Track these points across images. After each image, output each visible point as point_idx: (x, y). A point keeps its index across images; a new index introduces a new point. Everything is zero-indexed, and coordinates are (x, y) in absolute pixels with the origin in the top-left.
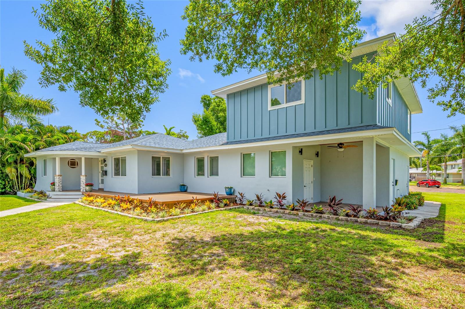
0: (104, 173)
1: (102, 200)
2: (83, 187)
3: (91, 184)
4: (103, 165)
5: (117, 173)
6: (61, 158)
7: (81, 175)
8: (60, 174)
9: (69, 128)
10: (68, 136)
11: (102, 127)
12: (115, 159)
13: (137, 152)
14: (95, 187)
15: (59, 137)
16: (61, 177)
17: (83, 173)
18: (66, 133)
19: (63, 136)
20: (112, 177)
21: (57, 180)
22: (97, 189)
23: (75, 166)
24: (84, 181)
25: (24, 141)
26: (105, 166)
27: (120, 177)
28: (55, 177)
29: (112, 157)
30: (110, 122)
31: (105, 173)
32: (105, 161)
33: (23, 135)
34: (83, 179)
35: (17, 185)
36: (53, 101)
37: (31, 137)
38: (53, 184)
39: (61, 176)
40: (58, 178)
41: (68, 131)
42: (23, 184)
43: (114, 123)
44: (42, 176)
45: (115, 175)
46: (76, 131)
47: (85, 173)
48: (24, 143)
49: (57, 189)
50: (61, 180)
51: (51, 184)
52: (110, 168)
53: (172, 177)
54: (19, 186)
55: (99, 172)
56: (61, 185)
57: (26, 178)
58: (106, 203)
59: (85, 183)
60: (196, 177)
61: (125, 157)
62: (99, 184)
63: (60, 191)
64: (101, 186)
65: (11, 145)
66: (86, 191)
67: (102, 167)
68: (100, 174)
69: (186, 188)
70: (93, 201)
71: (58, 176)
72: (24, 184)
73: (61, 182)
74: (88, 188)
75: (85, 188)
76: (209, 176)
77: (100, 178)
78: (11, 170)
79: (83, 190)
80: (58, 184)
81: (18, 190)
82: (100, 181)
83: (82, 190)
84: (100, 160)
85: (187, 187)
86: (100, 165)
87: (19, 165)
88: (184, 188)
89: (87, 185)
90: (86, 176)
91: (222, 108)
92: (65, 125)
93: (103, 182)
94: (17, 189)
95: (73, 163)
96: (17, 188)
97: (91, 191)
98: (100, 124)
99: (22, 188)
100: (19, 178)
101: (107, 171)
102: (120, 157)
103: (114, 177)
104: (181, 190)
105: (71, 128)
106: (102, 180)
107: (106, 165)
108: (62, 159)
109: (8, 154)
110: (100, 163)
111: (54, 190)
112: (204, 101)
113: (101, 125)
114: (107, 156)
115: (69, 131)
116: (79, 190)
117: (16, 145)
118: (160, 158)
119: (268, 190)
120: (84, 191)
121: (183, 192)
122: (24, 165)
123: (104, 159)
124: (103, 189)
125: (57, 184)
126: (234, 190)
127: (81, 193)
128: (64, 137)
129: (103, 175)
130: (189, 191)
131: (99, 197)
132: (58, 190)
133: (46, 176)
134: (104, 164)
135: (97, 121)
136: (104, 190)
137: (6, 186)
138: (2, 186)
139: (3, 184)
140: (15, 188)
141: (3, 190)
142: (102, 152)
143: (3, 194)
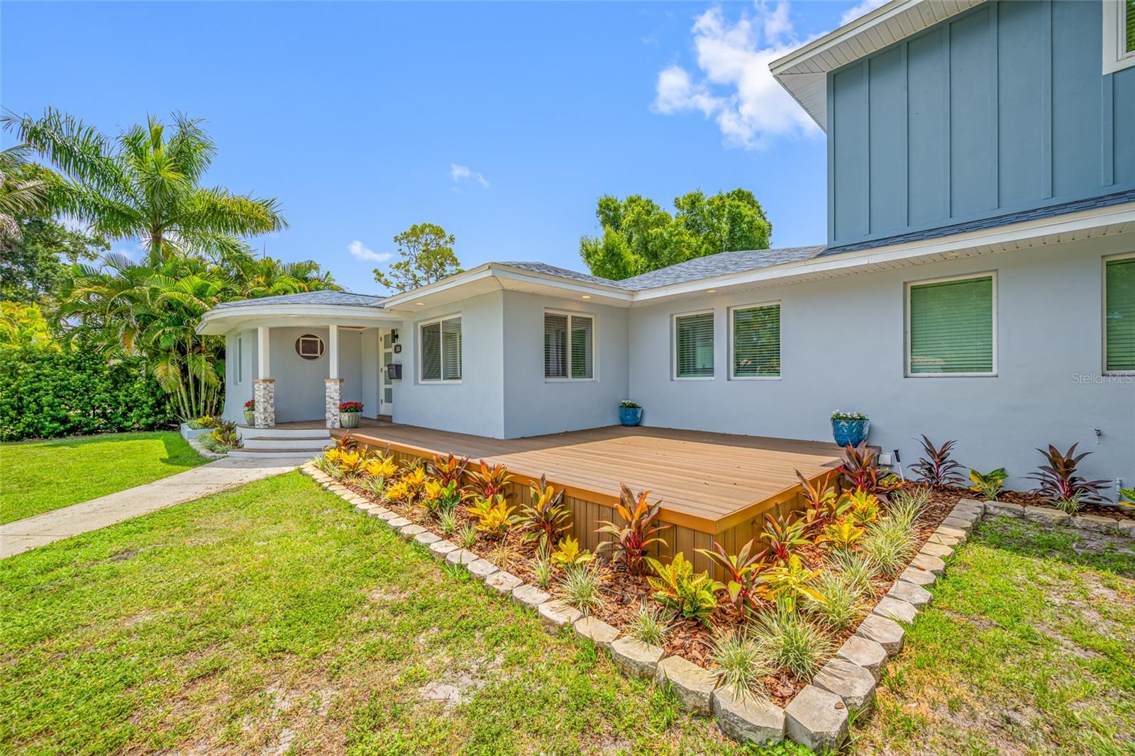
0: (393, 371)
1: (388, 468)
2: (334, 415)
3: (356, 404)
4: (391, 350)
5: (431, 371)
6: (271, 330)
7: (328, 378)
8: (268, 377)
9: (312, 266)
10: (308, 286)
11: (387, 284)
12: (424, 329)
13: (501, 294)
14: (369, 412)
15: (288, 288)
16: (272, 386)
17: (334, 373)
18: (306, 280)
19: (296, 286)
20: (416, 383)
21: (260, 396)
22: (375, 417)
23: (316, 352)
24: (336, 396)
25: (200, 293)
26: (396, 352)
27: (442, 382)
28: (256, 386)
29: (416, 324)
30: (401, 276)
31: (396, 372)
32: (397, 336)
33: (197, 280)
34: (333, 390)
35: (186, 405)
36: (277, 202)
37: (218, 284)
38: (251, 405)
39: (271, 381)
40: (262, 387)
41: (309, 275)
42: (203, 404)
43: (411, 277)
44: (236, 383)
45: (424, 378)
46: (328, 273)
47: (340, 371)
48: (201, 298)
49: (259, 421)
50: (272, 394)
51: (248, 405)
52: (411, 356)
53: (599, 381)
54: (191, 408)
55: (378, 370)
56: (271, 409)
57: (208, 387)
58: (404, 486)
59: (338, 402)
60: (675, 378)
61: (460, 319)
62: (378, 402)
63: (269, 427)
64: (385, 409)
65: (170, 306)
66: (342, 426)
67: (388, 356)
68: (382, 377)
69: (639, 416)
70: (357, 465)
71: (264, 381)
72: (206, 402)
73: (272, 401)
74: (347, 418)
75: (338, 418)
76: (732, 377)
77: (383, 387)
78: (167, 369)
79: (333, 423)
80: (262, 405)
81: (188, 416)
82: (382, 396)
83: (329, 424)
84: (382, 334)
85: (642, 412)
86: (382, 351)
87: (189, 356)
88: (635, 413)
89: (344, 408)
90: (341, 381)
91: (658, 216)
92: (302, 261)
93: (389, 397)
95: (310, 346)
96: (186, 413)
97: (355, 427)
98: (383, 279)
99: (198, 412)
100: (192, 389)
101: (401, 366)
102: (441, 320)
103: (421, 382)
104: (622, 419)
105: (316, 268)
106: (389, 394)
107: (398, 349)
108: (275, 333)
109: (159, 328)
110: (382, 344)
111: (252, 424)
112: (603, 213)
113: (386, 280)
114: (401, 323)
115: (313, 274)
116: (321, 423)
117: (179, 304)
118: (565, 318)
119: (1099, 434)
120: (337, 425)
121: (631, 426)
122: (203, 357)
123: (393, 331)
124: (391, 417)
125: (260, 407)
126: (870, 427)
127: (326, 433)
128: (300, 287)
129: (391, 378)
130: (647, 423)
131: (379, 452)
132: (264, 422)
133: (241, 383)
134: (393, 344)
135: (378, 274)
136: (394, 421)
137: (157, 409)
138: (147, 410)
139: (150, 403)
140: (183, 413)
141: (151, 420)
142: (386, 306)
143: (150, 428)
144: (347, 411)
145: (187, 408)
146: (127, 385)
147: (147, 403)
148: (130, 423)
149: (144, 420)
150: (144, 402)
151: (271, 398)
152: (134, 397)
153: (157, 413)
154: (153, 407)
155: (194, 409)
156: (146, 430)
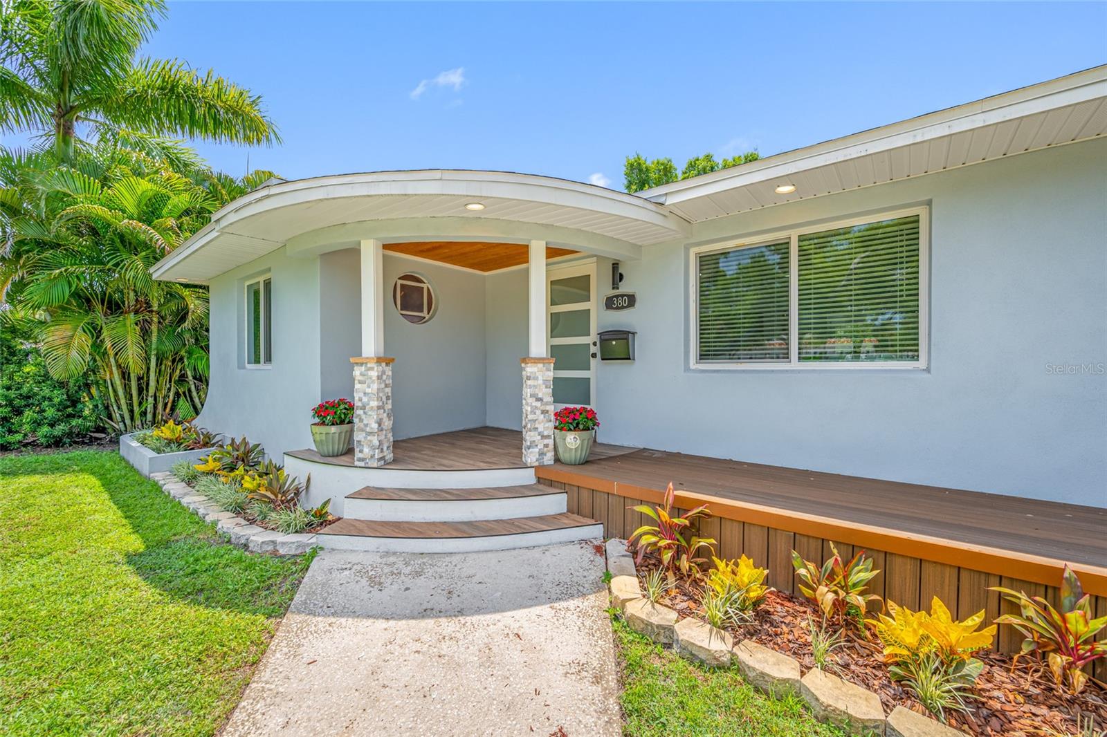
2: (541, 436)
8: (382, 352)
12: (700, 260)
16: (389, 372)
17: (537, 345)
20: (687, 368)
21: (368, 390)
23: (422, 311)
24: (548, 396)
26: (612, 308)
27: (794, 364)
28: (357, 372)
29: (687, 250)
32: (623, 277)
34: (541, 382)
35: (123, 401)
39: (388, 363)
40: (374, 374)
42: (151, 400)
44: (241, 367)
45: (703, 356)
48: (149, 223)
49: (364, 447)
50: (389, 390)
54: (130, 405)
59: (551, 409)
63: (387, 463)
66: (561, 462)
67: (568, 318)
71: (378, 362)
73: (390, 404)
75: (552, 443)
79: (542, 454)
80: (374, 415)
81: (128, 421)
83: (531, 457)
89: (565, 421)
94: (123, 421)
96: (122, 417)
101: (634, 334)
102: (794, 233)
103: (695, 365)
107: (621, 301)
116: (511, 454)
120: (550, 459)
123: (614, 266)
125: (366, 417)
132: (377, 452)
133: (262, 366)
137: (70, 410)
138: (50, 413)
139: (56, 400)
140: (117, 416)
141: (60, 429)
142: (670, 201)
143: (57, 443)
144: (576, 428)
145: (124, 407)
146: (12, 367)
147: (50, 399)
148: (18, 437)
149: (45, 429)
150: (44, 398)
151: (388, 398)
152: (25, 390)
153: (70, 416)
154: (61, 407)
155: (136, 408)
156: (49, 446)
